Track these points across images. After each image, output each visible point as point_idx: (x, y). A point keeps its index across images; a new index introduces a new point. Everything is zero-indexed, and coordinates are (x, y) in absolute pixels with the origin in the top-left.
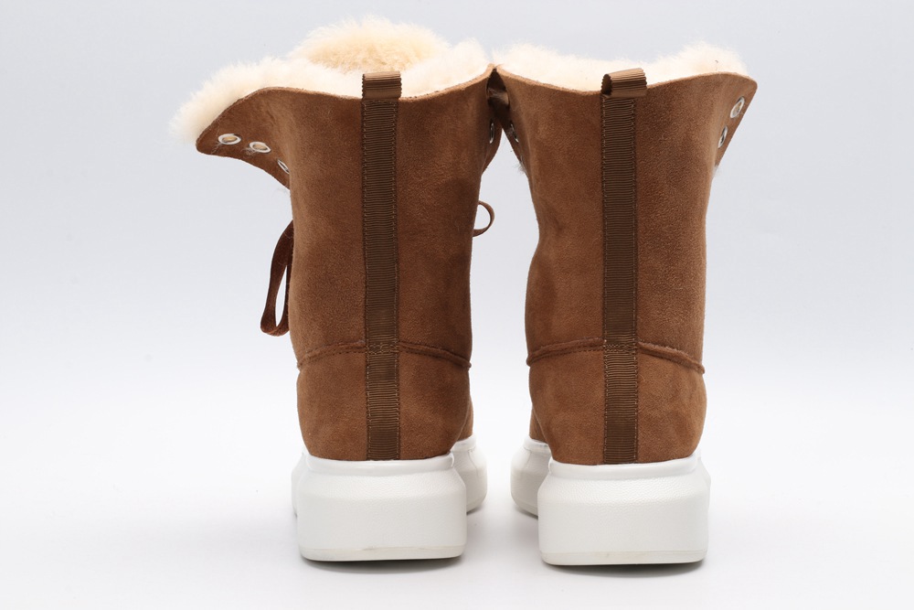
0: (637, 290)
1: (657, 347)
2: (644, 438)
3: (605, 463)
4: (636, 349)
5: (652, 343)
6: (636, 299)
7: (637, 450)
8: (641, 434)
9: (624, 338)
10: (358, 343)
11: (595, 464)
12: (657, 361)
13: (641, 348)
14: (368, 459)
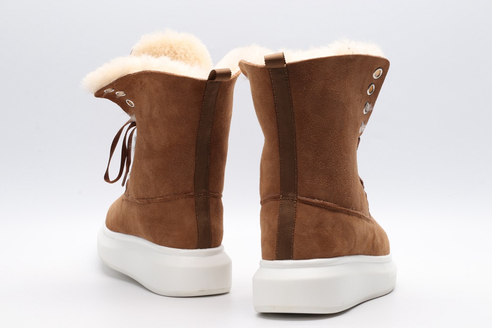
0: (297, 169)
1: (308, 199)
2: (296, 245)
3: (277, 260)
4: (296, 200)
5: (306, 197)
6: (297, 174)
7: (293, 253)
8: (295, 245)
9: (290, 194)
10: (192, 194)
11: (273, 260)
12: (308, 206)
13: (299, 200)
14: (197, 248)
